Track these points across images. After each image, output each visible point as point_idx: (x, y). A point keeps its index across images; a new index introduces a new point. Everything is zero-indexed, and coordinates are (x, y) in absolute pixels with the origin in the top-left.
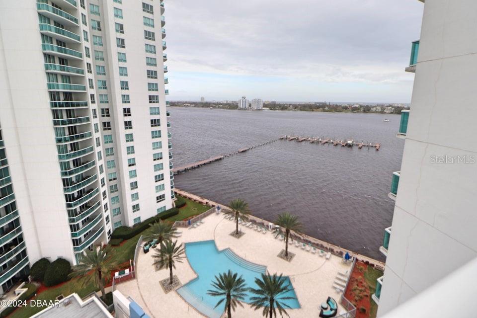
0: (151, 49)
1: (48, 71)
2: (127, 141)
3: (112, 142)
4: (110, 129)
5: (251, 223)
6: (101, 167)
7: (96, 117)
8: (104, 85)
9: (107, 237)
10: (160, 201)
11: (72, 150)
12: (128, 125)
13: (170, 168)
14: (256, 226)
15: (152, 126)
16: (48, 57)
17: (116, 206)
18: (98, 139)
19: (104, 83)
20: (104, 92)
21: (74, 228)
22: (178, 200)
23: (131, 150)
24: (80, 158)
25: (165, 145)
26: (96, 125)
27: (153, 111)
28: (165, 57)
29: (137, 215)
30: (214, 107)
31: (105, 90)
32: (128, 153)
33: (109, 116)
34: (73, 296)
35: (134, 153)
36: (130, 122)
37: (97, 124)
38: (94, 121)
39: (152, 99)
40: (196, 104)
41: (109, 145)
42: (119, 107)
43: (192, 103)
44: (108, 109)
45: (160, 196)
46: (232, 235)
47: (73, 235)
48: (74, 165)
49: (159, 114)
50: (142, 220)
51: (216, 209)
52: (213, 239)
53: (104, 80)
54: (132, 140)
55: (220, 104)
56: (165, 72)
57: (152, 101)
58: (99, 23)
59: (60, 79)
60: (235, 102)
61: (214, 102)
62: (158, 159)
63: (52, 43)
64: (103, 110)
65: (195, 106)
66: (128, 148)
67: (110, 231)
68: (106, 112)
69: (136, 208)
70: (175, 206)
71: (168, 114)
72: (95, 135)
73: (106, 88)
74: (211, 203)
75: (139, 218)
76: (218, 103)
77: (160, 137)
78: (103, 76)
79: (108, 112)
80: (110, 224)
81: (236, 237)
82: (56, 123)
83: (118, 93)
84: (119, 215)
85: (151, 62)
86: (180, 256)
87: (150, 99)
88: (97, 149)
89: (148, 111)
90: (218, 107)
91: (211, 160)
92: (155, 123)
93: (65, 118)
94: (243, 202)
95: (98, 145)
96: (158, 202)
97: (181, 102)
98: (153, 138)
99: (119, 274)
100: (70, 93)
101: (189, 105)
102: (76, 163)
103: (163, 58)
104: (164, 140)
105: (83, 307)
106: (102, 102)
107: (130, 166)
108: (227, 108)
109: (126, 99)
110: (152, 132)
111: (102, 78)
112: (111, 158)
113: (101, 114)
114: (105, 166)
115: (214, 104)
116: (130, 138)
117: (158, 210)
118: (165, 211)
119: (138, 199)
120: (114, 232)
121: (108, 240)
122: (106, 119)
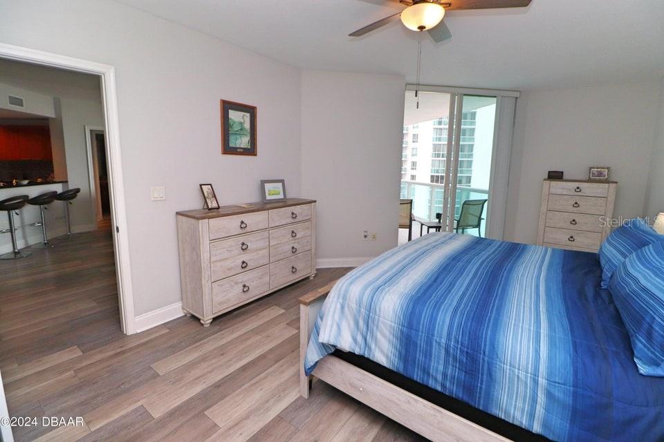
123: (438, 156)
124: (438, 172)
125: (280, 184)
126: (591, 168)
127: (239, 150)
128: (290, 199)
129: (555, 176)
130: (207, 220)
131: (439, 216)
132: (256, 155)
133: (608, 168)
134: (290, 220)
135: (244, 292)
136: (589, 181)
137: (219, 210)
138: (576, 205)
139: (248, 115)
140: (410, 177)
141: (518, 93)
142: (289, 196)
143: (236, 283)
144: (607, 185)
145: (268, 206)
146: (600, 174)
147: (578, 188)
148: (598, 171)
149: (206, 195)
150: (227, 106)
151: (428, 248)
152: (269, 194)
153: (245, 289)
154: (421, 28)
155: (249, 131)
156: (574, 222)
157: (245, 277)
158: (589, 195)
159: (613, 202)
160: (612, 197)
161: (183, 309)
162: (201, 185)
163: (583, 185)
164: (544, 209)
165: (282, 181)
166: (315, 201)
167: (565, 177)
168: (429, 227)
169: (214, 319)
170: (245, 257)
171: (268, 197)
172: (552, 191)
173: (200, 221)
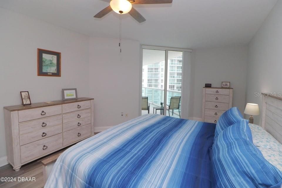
123: (172, 77)
124: (172, 84)
125: (74, 91)
126: (222, 82)
127: (48, 74)
128: (80, 98)
129: (208, 86)
130: (17, 111)
131: (162, 104)
132: (60, 76)
133: (229, 82)
134: (77, 109)
135: (44, 149)
136: (222, 88)
137: (31, 105)
138: (217, 98)
139: (56, 57)
140: (161, 86)
141: (191, 50)
142: (79, 97)
143: (38, 145)
144: (229, 89)
145: (66, 102)
146: (226, 85)
147: (217, 91)
148: (225, 84)
149: (23, 97)
150: (41, 52)
151: (137, 123)
152: (67, 96)
153: (45, 147)
154: (121, 12)
155: (56, 64)
156: (216, 106)
157: (45, 141)
158: (221, 94)
159: (232, 98)
160: (231, 95)
161: (8, 161)
162: (21, 92)
163: (219, 90)
164: (204, 101)
165: (75, 89)
166: (93, 99)
167: (212, 86)
168: (156, 109)
169: (22, 166)
170: (45, 130)
171: (66, 97)
172: (207, 92)
173: (12, 112)
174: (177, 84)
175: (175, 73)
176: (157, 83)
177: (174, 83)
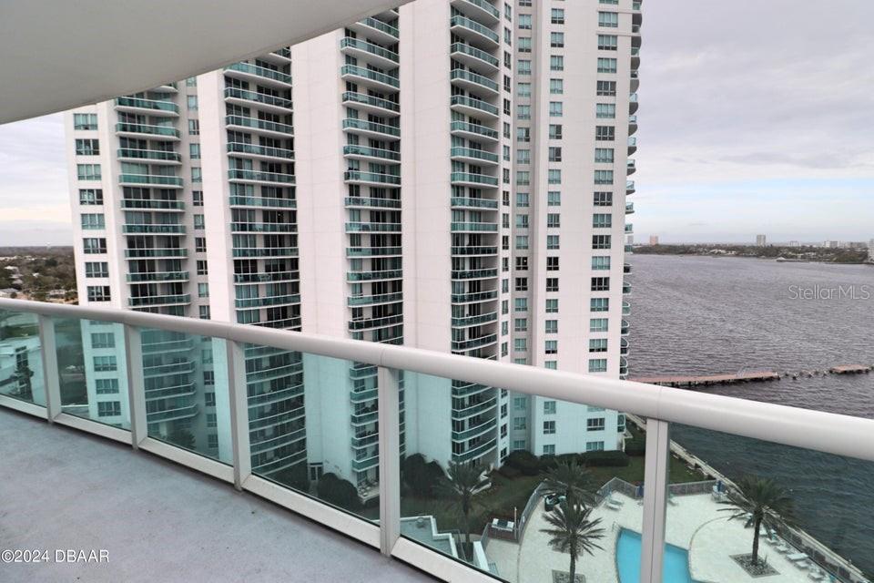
0: (606, 156)
1: (454, 207)
2: (548, 311)
3: (526, 309)
4: (526, 289)
5: (804, 555)
6: (505, 345)
7: (507, 269)
8: (525, 222)
9: (500, 459)
10: (595, 429)
11: (470, 314)
12: (552, 284)
13: (621, 372)
14: (818, 569)
15: (593, 289)
16: (457, 189)
17: (521, 414)
18: (505, 303)
19: (525, 218)
20: (523, 231)
21: (457, 426)
22: (634, 440)
23: (552, 326)
24: (479, 327)
25: (615, 326)
26: (505, 281)
27: (599, 262)
28: (632, 165)
29: (549, 439)
30: (792, 257)
31: (525, 229)
32: (547, 332)
33: (526, 268)
34: (429, 519)
35: (556, 331)
36: (556, 280)
37: (507, 280)
38: (502, 275)
39: (600, 242)
40: (740, 251)
41: (521, 315)
42: (542, 254)
43: (729, 249)
44: (526, 258)
45: (596, 420)
46: (740, 560)
47: (454, 436)
48: (470, 337)
49: (609, 267)
50: (558, 452)
51: (715, 488)
52: (686, 546)
53: (525, 213)
54: (557, 311)
55: (811, 249)
56: (629, 192)
57: (598, 245)
58: (527, 131)
59: (467, 216)
60: (859, 245)
61: (795, 245)
62: (599, 350)
63: (463, 171)
64: (519, 259)
65: (737, 255)
66: (548, 322)
67: (505, 450)
68: (522, 263)
69: (549, 427)
70: (624, 448)
71: (627, 270)
72: (502, 297)
73: (527, 226)
74: (707, 470)
75: (553, 446)
76: (803, 247)
77: (607, 309)
78: (525, 208)
79: (526, 264)
80: (507, 439)
81: (749, 570)
82: (454, 276)
83: (542, 231)
84: (523, 431)
85: (604, 178)
86: (590, 540)
87: (594, 242)
88: (502, 318)
89: (589, 263)
90: (802, 257)
91: (741, 375)
92: (600, 284)
93: (467, 270)
94: (780, 491)
95: (505, 311)
96: (589, 430)
97: (704, 246)
98: (592, 310)
99: (499, 523)
100: (479, 235)
101: (723, 251)
102: (473, 332)
103: (626, 168)
104: (615, 315)
105: (435, 541)
106: (518, 248)
107: (548, 352)
108: (830, 260)
109: (553, 242)
110: (593, 300)
111: (524, 211)
112: (521, 335)
113: (515, 266)
114: (512, 347)
115: (790, 249)
116: (552, 306)
117: (589, 444)
118: (602, 452)
119: (555, 412)
120: (511, 454)
121: (500, 465)
122: (522, 274)
174: (267, 253)
175: (254, 210)
176: (177, 253)
177: (255, 253)
